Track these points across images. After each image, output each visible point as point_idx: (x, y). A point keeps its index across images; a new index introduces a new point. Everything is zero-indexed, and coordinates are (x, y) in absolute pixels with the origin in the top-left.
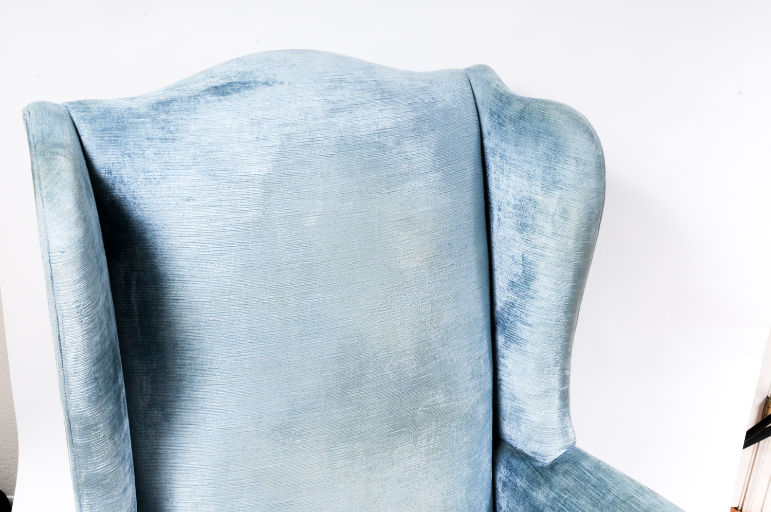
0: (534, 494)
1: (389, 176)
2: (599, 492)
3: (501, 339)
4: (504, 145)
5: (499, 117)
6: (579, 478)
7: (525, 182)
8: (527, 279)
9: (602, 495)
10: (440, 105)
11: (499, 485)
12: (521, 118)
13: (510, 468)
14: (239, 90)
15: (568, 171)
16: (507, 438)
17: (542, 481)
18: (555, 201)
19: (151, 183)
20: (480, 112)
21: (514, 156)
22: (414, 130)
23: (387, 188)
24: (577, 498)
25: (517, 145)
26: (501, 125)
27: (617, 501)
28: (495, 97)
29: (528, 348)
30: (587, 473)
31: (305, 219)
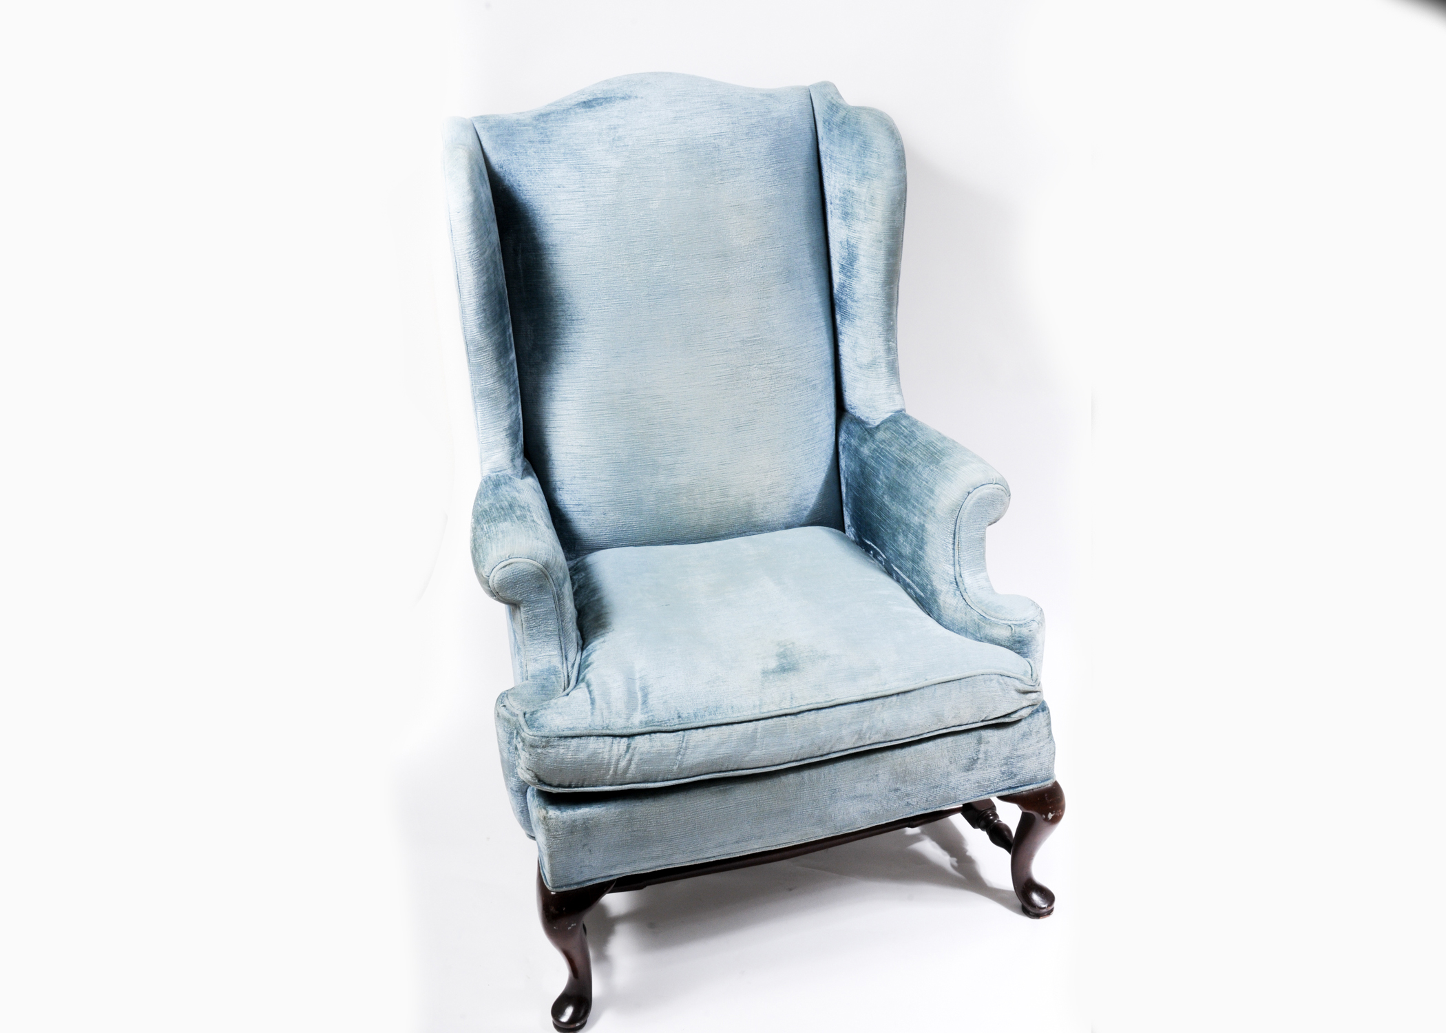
0: (862, 449)
1: (722, 171)
2: (907, 440)
3: (838, 317)
4: (832, 147)
5: (829, 124)
6: (895, 431)
7: (846, 176)
8: (851, 259)
9: (909, 442)
10: (775, 115)
11: (841, 448)
12: (843, 123)
13: (849, 433)
14: (601, 104)
15: (872, 163)
16: (848, 407)
17: (868, 437)
18: (865, 190)
19: (531, 174)
20: (817, 121)
21: (838, 156)
22: (747, 134)
23: (721, 180)
24: (890, 447)
25: (840, 146)
26: (830, 130)
27: (920, 445)
28: (828, 107)
29: (858, 322)
30: (903, 428)
31: (651, 202)
